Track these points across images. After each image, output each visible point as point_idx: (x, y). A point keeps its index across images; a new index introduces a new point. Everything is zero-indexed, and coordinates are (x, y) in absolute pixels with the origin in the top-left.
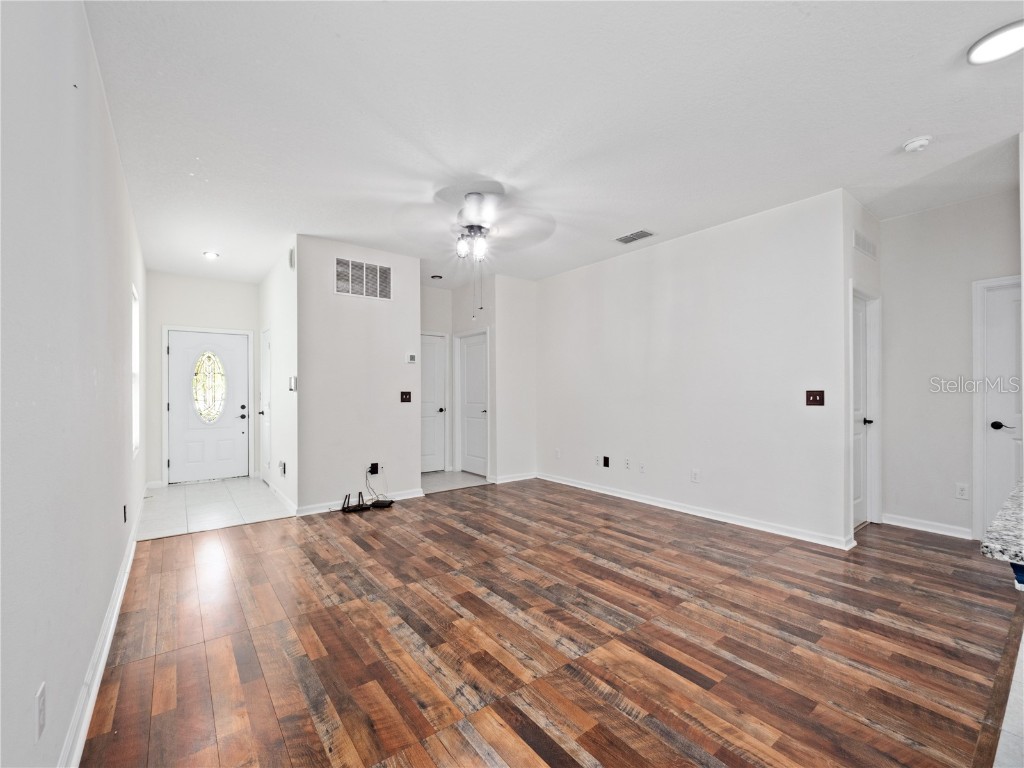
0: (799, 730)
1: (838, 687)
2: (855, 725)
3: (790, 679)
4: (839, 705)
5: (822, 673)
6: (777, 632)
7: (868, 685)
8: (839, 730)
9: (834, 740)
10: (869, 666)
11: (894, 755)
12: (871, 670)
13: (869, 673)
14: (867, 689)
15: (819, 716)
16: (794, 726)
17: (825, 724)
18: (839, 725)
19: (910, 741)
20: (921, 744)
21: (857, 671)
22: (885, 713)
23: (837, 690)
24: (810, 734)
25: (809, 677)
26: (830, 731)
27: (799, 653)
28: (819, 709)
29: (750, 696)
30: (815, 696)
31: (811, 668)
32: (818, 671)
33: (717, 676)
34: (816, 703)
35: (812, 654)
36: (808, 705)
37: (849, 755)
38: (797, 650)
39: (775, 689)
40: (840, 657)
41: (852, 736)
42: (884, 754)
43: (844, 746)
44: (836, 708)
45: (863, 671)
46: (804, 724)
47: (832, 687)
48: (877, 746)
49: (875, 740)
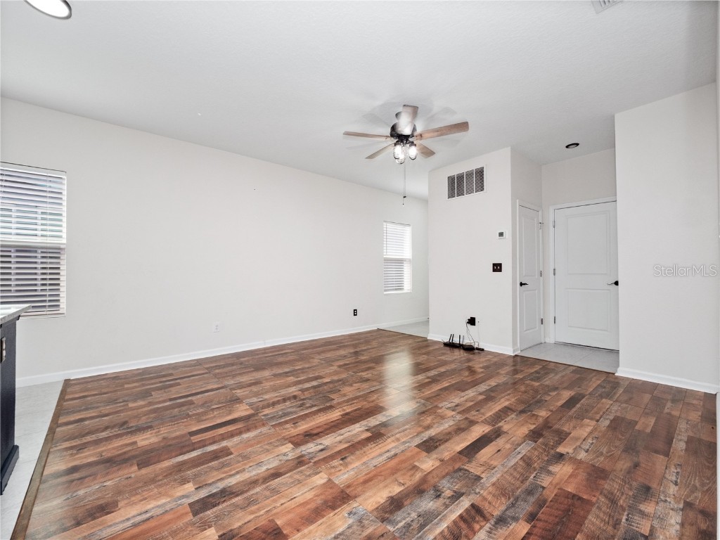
0: (133, 453)
1: (139, 488)
2: (110, 477)
3: (166, 467)
4: (127, 478)
5: (156, 487)
6: (221, 485)
7: (122, 507)
8: (116, 468)
9: (115, 463)
10: (135, 525)
11: (81, 481)
12: (129, 524)
13: (128, 519)
14: (120, 505)
15: (131, 465)
16: (137, 452)
17: (124, 465)
18: (118, 470)
19: (74, 495)
20: (68, 499)
21: (139, 512)
22: (98, 499)
23: (137, 486)
24: (127, 456)
25: (160, 478)
26: (120, 464)
27: (186, 486)
28: (135, 468)
29: (170, 445)
30: (144, 471)
31: (166, 484)
32: (160, 486)
33: (195, 439)
34: (140, 469)
35: (179, 494)
36: (141, 465)
37: (104, 463)
38: (190, 487)
39: (166, 457)
40: (160, 511)
41: (107, 471)
42: (86, 477)
43: (108, 464)
44: (129, 476)
45: (134, 517)
46: (134, 457)
47: (140, 485)
48: (91, 478)
49: (95, 479)
